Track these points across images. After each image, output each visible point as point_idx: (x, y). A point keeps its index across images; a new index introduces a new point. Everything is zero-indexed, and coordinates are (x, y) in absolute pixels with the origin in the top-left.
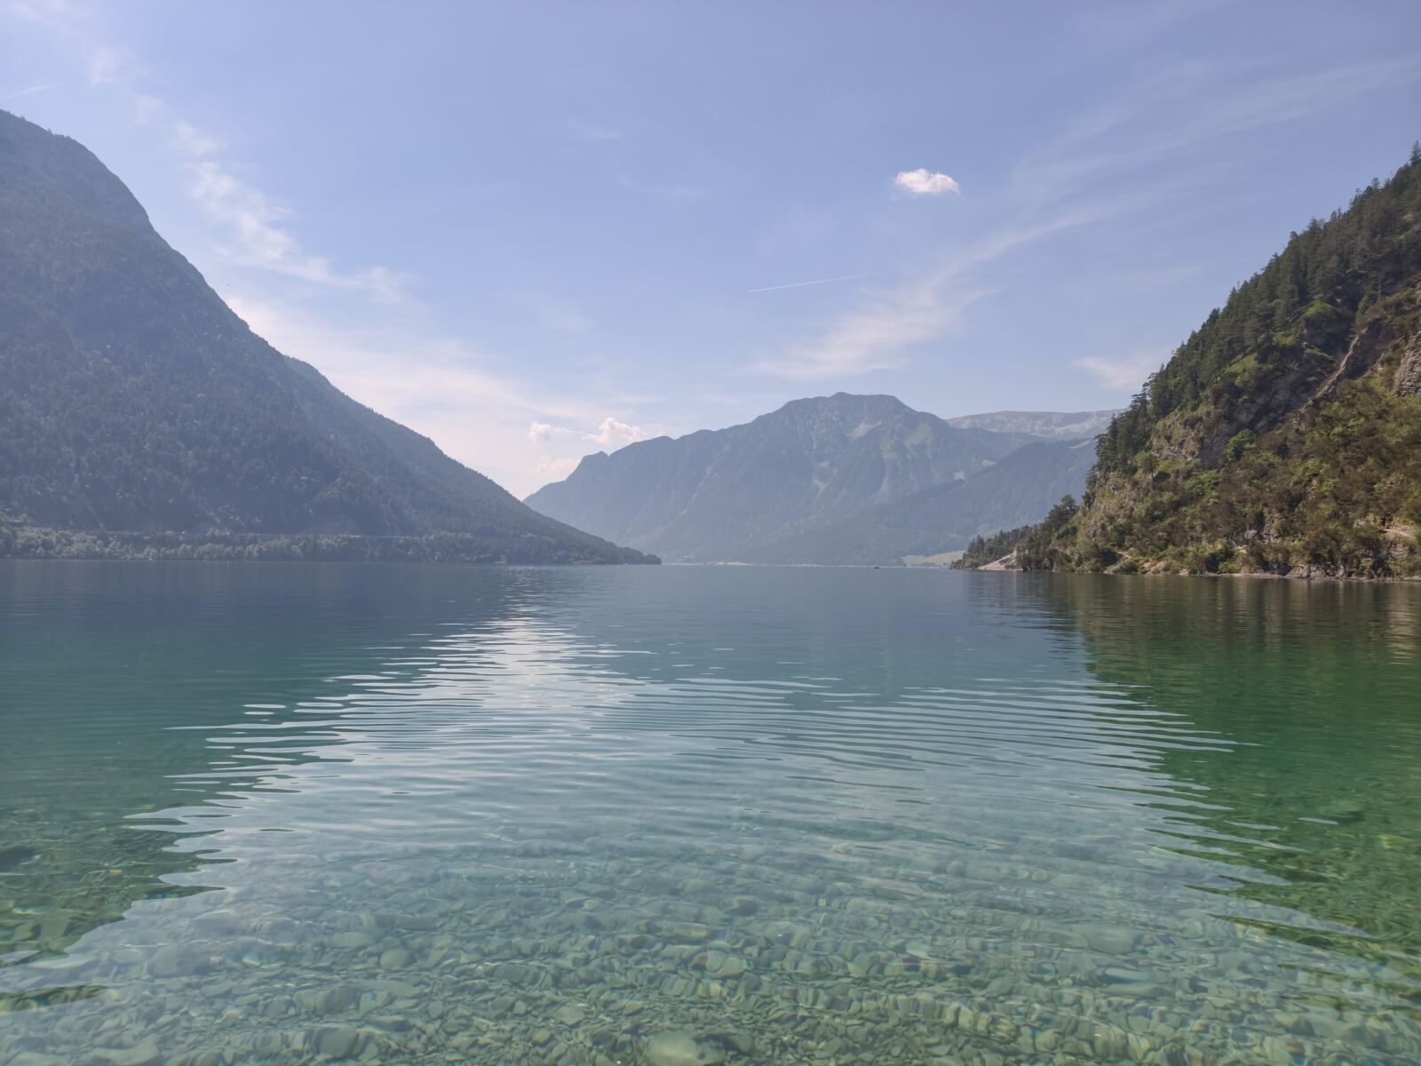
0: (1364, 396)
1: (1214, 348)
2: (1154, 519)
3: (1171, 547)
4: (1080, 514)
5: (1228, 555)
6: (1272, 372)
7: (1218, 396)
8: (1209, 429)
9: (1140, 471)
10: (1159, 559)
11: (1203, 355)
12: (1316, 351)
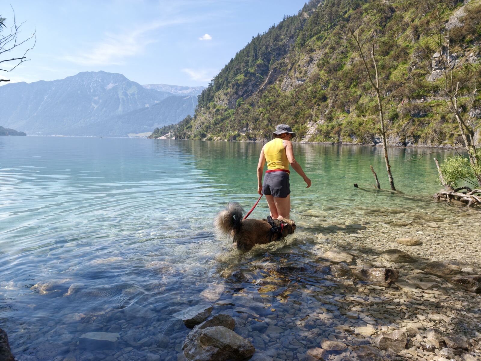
0: (273, 90)
1: (232, 71)
2: (216, 124)
3: (221, 133)
4: (193, 121)
5: (239, 135)
6: (248, 80)
7: (233, 86)
8: (231, 96)
9: (211, 108)
10: (218, 136)
11: (229, 72)
12: (259, 75)
